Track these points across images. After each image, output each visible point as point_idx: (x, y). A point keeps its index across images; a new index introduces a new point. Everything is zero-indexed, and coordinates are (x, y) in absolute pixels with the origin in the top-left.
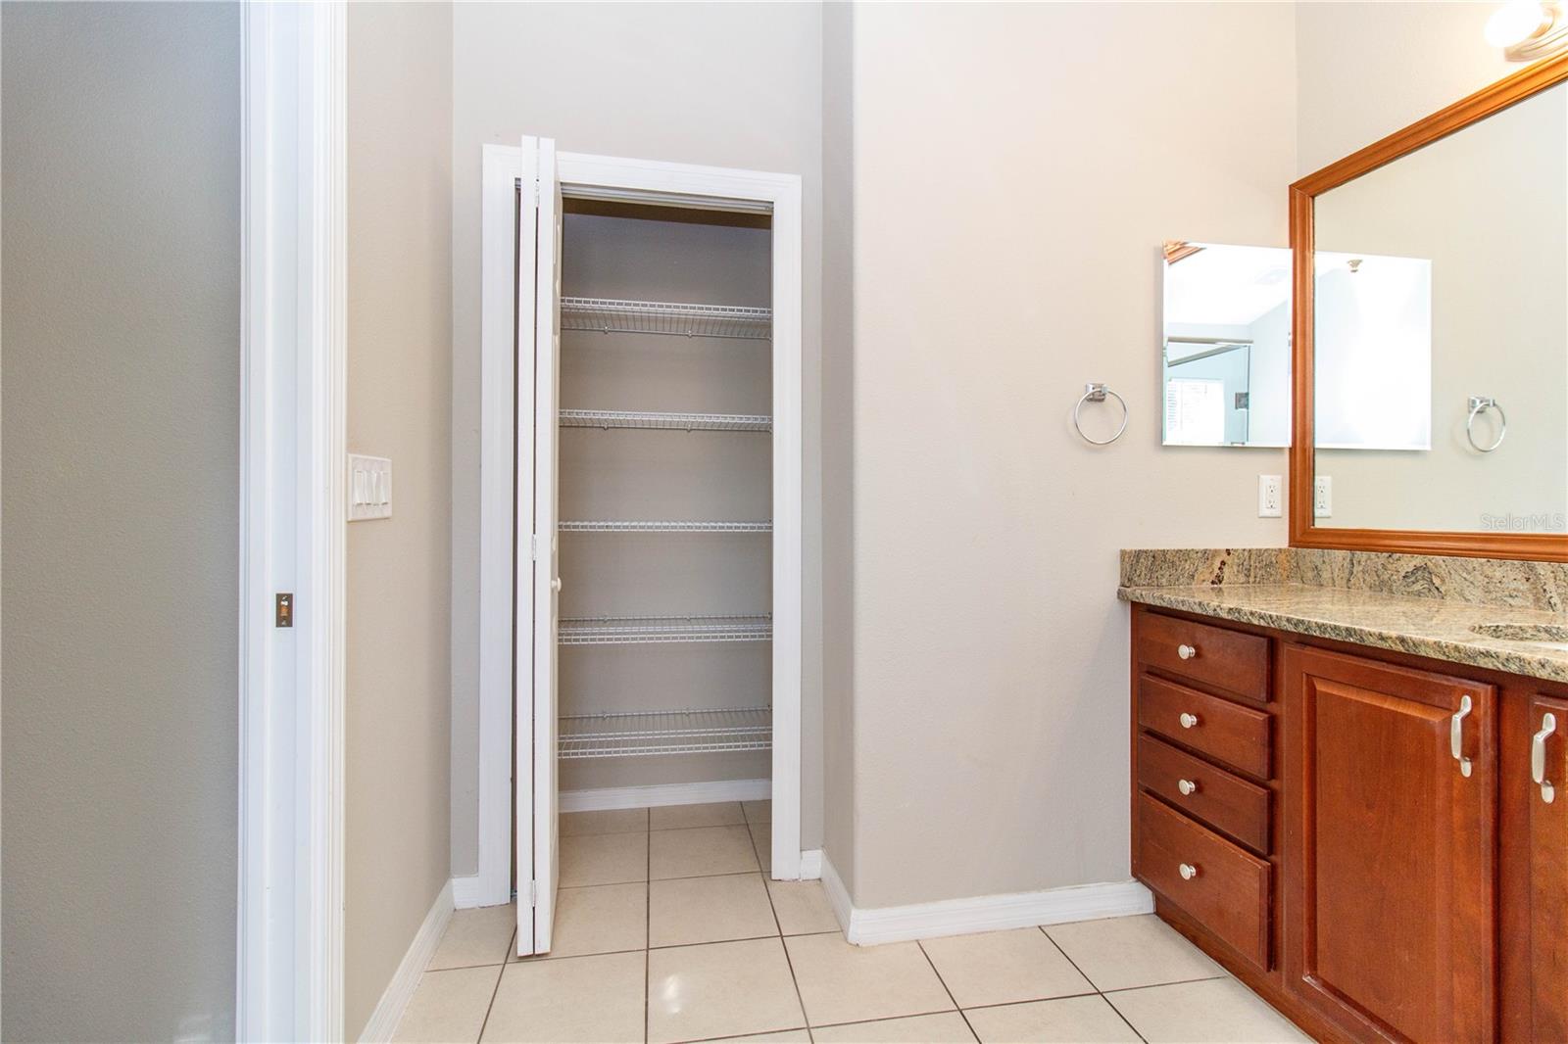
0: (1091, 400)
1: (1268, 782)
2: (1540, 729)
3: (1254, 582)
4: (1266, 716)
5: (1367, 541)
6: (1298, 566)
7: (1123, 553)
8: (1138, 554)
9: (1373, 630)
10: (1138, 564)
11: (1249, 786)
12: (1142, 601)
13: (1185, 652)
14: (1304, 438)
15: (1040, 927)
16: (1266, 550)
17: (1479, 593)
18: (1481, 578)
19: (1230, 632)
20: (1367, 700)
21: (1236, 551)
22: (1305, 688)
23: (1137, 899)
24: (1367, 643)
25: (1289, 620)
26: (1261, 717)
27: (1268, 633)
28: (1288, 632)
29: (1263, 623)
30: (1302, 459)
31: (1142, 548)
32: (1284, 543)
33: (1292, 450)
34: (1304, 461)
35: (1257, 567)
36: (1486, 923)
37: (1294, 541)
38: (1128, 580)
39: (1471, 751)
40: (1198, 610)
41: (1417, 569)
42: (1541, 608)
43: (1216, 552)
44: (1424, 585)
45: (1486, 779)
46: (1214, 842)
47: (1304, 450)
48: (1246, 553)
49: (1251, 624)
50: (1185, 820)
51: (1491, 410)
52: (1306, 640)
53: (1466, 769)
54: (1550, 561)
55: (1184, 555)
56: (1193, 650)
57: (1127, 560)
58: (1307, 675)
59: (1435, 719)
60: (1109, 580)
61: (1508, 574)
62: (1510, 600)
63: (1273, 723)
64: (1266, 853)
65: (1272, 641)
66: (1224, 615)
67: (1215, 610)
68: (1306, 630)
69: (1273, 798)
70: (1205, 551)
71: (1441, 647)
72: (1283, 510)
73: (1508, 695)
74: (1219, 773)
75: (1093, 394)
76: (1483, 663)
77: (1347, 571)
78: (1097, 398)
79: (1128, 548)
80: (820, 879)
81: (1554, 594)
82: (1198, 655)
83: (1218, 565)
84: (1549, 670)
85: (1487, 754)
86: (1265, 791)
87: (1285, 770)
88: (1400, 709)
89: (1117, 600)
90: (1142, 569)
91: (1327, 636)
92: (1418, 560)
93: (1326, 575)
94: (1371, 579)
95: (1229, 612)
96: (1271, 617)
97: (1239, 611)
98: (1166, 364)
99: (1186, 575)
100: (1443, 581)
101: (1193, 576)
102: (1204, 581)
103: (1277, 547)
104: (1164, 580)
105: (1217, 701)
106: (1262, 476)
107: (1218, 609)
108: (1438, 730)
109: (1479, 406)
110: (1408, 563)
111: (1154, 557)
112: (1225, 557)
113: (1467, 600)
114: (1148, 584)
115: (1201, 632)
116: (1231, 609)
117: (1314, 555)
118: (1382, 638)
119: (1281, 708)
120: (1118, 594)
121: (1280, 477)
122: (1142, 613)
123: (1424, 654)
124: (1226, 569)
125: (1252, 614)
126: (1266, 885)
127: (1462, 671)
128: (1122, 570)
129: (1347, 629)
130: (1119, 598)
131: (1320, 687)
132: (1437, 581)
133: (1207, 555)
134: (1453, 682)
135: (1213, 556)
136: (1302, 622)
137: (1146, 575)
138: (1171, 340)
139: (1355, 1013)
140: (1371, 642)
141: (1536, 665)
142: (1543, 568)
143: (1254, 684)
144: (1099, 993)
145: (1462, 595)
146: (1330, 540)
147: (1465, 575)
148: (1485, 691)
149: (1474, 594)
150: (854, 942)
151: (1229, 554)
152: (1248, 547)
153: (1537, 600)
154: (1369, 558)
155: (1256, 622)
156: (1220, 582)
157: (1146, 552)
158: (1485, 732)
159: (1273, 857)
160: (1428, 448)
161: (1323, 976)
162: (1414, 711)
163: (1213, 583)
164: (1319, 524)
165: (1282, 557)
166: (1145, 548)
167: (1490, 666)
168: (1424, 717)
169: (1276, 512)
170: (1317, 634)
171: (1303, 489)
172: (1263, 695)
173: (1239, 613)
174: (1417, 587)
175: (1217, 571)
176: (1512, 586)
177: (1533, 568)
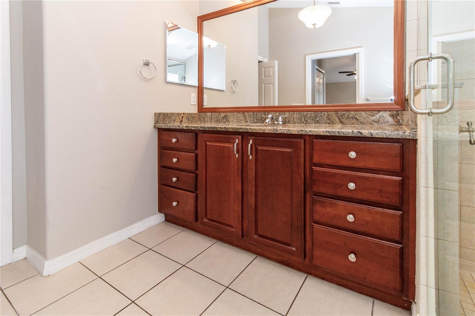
0: (145, 64)
1: (195, 172)
2: (250, 143)
3: (190, 122)
4: (195, 154)
5: (214, 110)
6: (200, 118)
7: (155, 114)
8: (160, 114)
9: (219, 127)
10: (160, 116)
11: (191, 174)
12: (161, 127)
13: (174, 140)
14: (201, 84)
15: (129, 238)
16: (193, 113)
17: (236, 120)
18: (236, 117)
19: (186, 133)
20: (218, 145)
21: (186, 113)
22: (204, 144)
23: (160, 218)
24: (218, 130)
25: (201, 127)
26: (194, 155)
27: (196, 131)
28: (200, 130)
29: (194, 129)
30: (201, 89)
31: (161, 112)
32: (197, 112)
33: (198, 87)
34: (201, 90)
35: (190, 117)
36: (240, 190)
37: (199, 111)
38: (157, 122)
39: (238, 152)
40: (178, 128)
41: (224, 116)
42: (246, 123)
43: (181, 114)
44: (226, 119)
45: (240, 157)
46: (182, 193)
47: (201, 87)
48: (188, 114)
49: (191, 130)
50: (174, 189)
51: (235, 83)
52: (205, 131)
53: (237, 155)
54: (247, 112)
55: (173, 114)
56: (176, 140)
57: (156, 115)
58: (205, 141)
59: (231, 146)
60: (151, 122)
61: (240, 115)
62: (241, 121)
63: (197, 156)
64: (195, 191)
65: (196, 133)
66: (185, 128)
67: (182, 127)
68: (205, 129)
69: (197, 176)
70: (178, 113)
71: (232, 128)
72: (196, 103)
73: (244, 137)
74: (183, 173)
75: (146, 62)
76: (240, 130)
77: (211, 118)
78: (147, 64)
79: (157, 112)
80: (25, 258)
81: (248, 119)
82: (177, 141)
83: (181, 116)
84: (251, 130)
85: (240, 152)
86: (195, 174)
87: (200, 167)
88: (224, 145)
89: (153, 128)
90: (161, 118)
91: (209, 130)
92: (225, 114)
93: (206, 119)
94: (216, 119)
95: (186, 127)
96: (196, 127)
97: (188, 126)
98: (167, 66)
99: (173, 120)
100: (229, 118)
101: (175, 120)
102: (178, 122)
103: (195, 113)
104: (167, 122)
105: (182, 153)
106: (192, 94)
107: (183, 127)
108: (232, 148)
109: (233, 81)
110: (223, 115)
111: (164, 115)
112: (183, 115)
113: (234, 122)
114: (163, 123)
115: (178, 134)
116: (186, 126)
117: (203, 114)
118: (221, 128)
119: (199, 152)
120: (154, 126)
121: (196, 94)
122: (161, 131)
123: (229, 130)
124: (183, 118)
125: (192, 127)
126: (195, 200)
127: (236, 133)
128: (155, 119)
129: (214, 127)
130: (154, 127)
131: (208, 143)
132: (228, 119)
133: (179, 114)
134: (234, 136)
135: (180, 115)
136: (204, 127)
137: (162, 120)
138: (168, 59)
139: (216, 223)
140: (219, 129)
141: (249, 129)
142: (246, 114)
143: (192, 146)
144: (150, 249)
145: (233, 121)
146: (207, 110)
147: (233, 116)
148: (240, 137)
149: (235, 120)
150: (46, 275)
151: (184, 114)
152: (188, 113)
153: (245, 121)
154: (215, 114)
155: (193, 129)
156: (182, 122)
157: (162, 113)
158: (240, 147)
159: (197, 192)
160: (225, 90)
161: (208, 218)
162: (227, 145)
163: (180, 122)
164: (204, 107)
165: (196, 115)
166: (162, 112)
167: (241, 131)
168: (229, 146)
169: (195, 103)
170: (207, 129)
171: (201, 98)
172: (194, 149)
173: (188, 127)
174: (224, 120)
175: (181, 119)
176: (241, 118)
177: (244, 114)
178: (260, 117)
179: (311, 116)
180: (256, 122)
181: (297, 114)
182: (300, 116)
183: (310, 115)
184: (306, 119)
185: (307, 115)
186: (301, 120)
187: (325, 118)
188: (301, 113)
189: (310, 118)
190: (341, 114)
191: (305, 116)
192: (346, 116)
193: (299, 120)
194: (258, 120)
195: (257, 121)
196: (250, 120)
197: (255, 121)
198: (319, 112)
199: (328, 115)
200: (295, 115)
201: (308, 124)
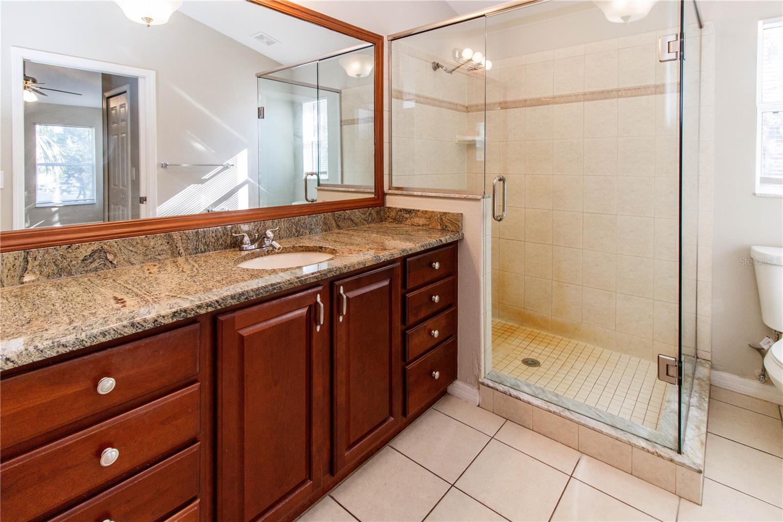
17: (140, 258)
18: (141, 248)
41: (94, 252)
42: (175, 257)
44: (100, 263)
54: (179, 230)
61: (156, 242)
62: (159, 257)
81: (181, 248)
92: (95, 246)
94: (48, 269)
100: (115, 256)
110: (86, 250)
113: (132, 264)
115: (120, 355)
132: (110, 257)
142: (175, 235)
145: (128, 262)
147: (131, 248)
149: (137, 259)
153: (173, 253)
154: (46, 253)
174: (94, 265)
176: (160, 249)
177: (171, 236)
178: (213, 237)
179: (305, 223)
180: (203, 249)
181: (285, 222)
182: (289, 225)
183: (303, 222)
184: (298, 228)
185: (299, 221)
186: (291, 232)
187: (321, 223)
188: (291, 220)
189: (304, 226)
190: (338, 216)
191: (297, 224)
192: (343, 217)
193: (288, 231)
194: (208, 246)
195: (206, 247)
196: (186, 249)
197: (202, 247)
198: (315, 215)
199: (325, 218)
200: (283, 224)
201: (301, 235)
